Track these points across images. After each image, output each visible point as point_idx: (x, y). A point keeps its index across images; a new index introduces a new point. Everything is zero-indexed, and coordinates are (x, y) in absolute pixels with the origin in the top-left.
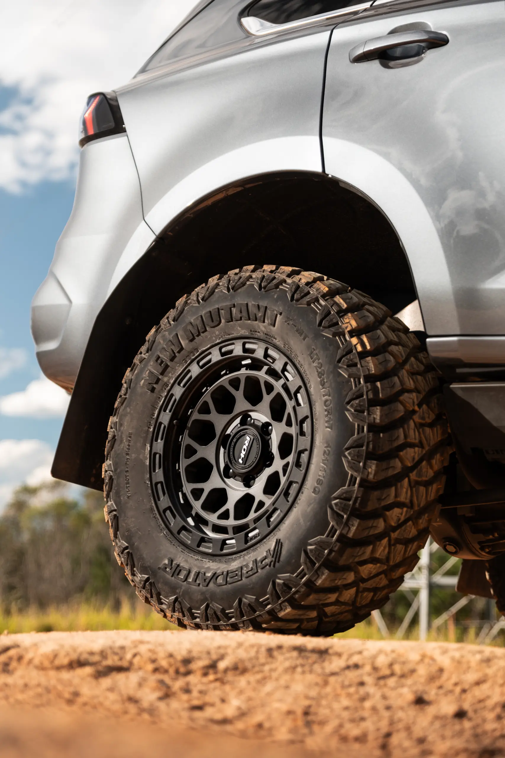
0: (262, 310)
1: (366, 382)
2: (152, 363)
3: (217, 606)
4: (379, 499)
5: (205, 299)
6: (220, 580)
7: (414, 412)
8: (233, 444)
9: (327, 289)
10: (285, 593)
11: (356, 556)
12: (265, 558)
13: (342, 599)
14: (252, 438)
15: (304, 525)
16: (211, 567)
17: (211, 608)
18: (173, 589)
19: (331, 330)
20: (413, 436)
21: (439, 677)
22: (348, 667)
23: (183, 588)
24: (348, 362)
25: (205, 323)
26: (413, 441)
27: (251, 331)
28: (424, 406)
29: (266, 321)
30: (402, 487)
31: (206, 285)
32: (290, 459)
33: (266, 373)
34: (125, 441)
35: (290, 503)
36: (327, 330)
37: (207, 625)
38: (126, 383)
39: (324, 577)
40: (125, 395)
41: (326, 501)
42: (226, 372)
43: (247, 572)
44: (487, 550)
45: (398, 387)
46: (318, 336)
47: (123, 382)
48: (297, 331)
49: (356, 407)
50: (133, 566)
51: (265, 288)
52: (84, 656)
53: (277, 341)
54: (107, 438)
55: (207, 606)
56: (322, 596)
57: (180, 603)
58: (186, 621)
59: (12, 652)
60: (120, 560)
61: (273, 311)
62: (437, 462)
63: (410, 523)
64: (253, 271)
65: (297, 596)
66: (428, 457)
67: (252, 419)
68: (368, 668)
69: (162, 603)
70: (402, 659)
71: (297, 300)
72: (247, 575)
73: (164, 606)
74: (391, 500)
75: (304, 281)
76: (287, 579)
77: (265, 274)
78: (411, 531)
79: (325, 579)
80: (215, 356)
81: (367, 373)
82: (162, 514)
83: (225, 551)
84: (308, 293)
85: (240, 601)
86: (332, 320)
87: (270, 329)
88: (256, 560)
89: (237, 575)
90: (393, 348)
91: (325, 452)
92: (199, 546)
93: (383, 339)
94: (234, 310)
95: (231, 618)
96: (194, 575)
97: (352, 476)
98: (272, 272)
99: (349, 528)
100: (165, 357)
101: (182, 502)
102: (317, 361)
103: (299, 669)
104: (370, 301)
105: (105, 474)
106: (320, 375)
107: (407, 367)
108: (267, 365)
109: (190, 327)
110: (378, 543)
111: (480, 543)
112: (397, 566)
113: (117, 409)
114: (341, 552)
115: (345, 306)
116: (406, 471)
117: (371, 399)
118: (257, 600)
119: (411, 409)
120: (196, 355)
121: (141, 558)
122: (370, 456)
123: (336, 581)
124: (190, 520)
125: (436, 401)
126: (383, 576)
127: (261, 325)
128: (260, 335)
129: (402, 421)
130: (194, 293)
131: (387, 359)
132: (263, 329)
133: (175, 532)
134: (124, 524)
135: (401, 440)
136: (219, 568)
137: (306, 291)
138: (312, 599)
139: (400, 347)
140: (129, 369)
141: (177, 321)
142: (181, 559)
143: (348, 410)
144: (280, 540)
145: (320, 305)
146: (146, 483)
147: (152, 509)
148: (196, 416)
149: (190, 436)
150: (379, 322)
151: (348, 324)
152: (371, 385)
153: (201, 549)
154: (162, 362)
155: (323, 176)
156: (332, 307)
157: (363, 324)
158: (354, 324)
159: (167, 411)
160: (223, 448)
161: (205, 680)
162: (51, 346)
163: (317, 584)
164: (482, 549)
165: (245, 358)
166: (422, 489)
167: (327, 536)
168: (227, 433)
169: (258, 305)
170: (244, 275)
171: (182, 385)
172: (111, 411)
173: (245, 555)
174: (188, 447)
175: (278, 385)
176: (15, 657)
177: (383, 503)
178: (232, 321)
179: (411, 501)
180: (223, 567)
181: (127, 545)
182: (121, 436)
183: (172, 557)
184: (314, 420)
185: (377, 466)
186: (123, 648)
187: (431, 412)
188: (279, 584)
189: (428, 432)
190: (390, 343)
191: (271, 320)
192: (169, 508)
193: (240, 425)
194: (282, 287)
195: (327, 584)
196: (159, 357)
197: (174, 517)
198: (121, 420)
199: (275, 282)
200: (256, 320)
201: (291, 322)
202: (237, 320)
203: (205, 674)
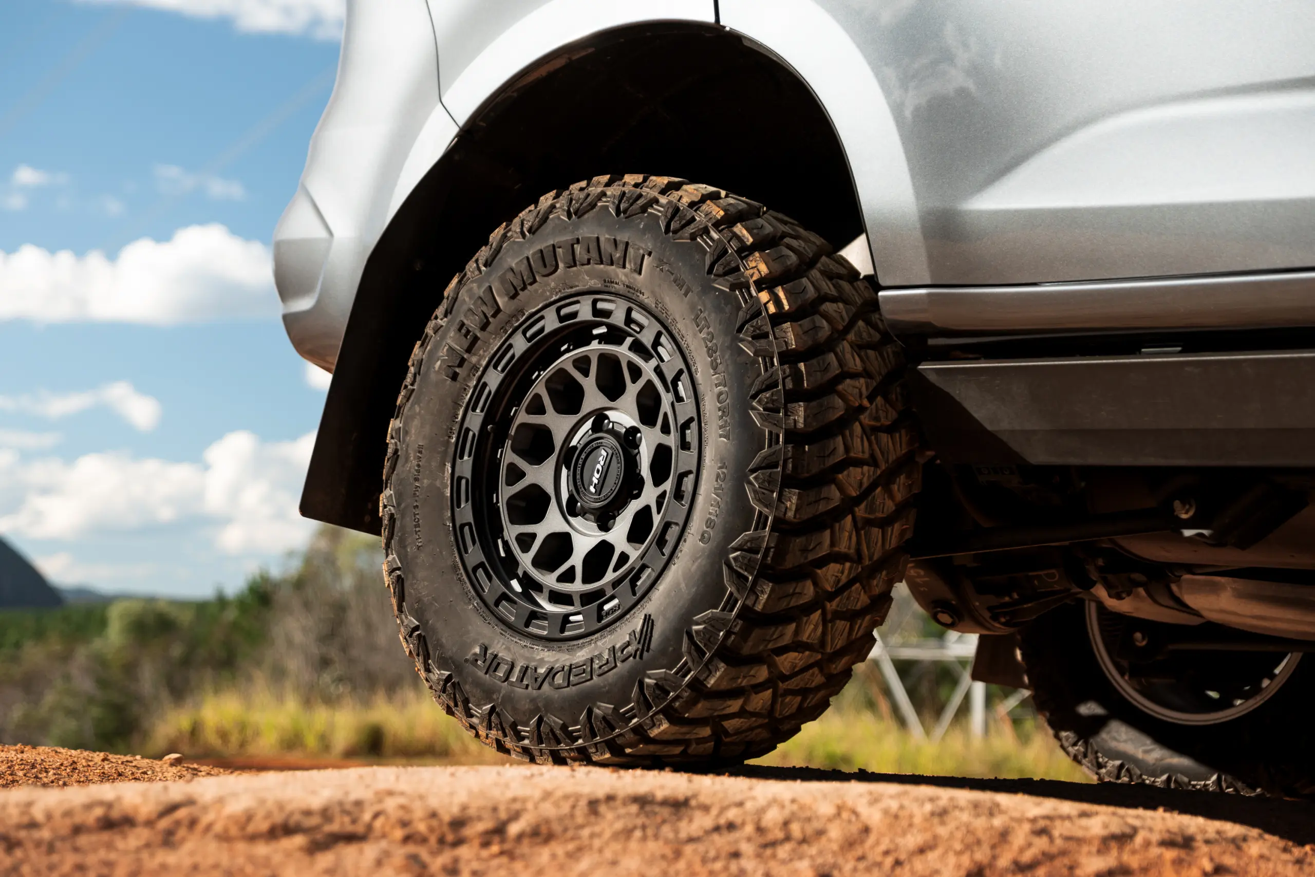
0: (621, 247)
1: (781, 363)
2: (452, 334)
3: (555, 720)
4: (805, 550)
5: (533, 230)
6: (559, 679)
7: (861, 409)
8: (580, 462)
9: (722, 213)
10: (657, 699)
11: (770, 641)
12: (628, 644)
13: (749, 708)
14: (610, 452)
15: (687, 592)
16: (546, 659)
17: (546, 722)
18: (488, 693)
19: (728, 281)
20: (860, 447)
21: (862, 842)
22: (717, 829)
23: (503, 692)
24: (754, 331)
25: (534, 271)
26: (860, 455)
27: (605, 281)
28: (879, 400)
29: (627, 265)
30: (842, 529)
31: (536, 207)
32: (668, 486)
33: (630, 349)
34: (412, 458)
35: (666, 557)
36: (720, 280)
37: (541, 750)
38: (413, 365)
39: (718, 674)
40: (412, 384)
41: (719, 555)
42: (569, 347)
43: (600, 667)
44: (1003, 620)
45: (835, 369)
46: (707, 289)
47: (410, 364)
48: (675, 281)
49: (767, 403)
50: (427, 657)
51: (625, 212)
52: (297, 817)
53: (645, 297)
54: (386, 455)
55: (540, 720)
56: (717, 704)
57: (498, 715)
58: (509, 743)
59: (181, 813)
60: (408, 647)
61: (638, 249)
62: (900, 489)
63: (858, 585)
64: (608, 184)
65: (677, 704)
66: (885, 480)
67: (610, 422)
68: (749, 829)
69: (472, 716)
70: (808, 814)
71: (675, 232)
72: (601, 671)
73: (475, 720)
74: (825, 550)
75: (686, 200)
76: (661, 678)
77: (626, 189)
78: (859, 598)
79: (721, 678)
80: (551, 323)
81: (784, 348)
82: (471, 574)
83: (567, 634)
84: (693, 220)
85: (590, 712)
86: (729, 263)
87: (635, 279)
88: (614, 647)
89: (584, 671)
90: (828, 307)
91: (718, 476)
92: (527, 625)
93: (811, 293)
94: (578, 248)
95: (577, 739)
96: (520, 671)
97: (760, 513)
98: (636, 185)
99: (757, 597)
100: (472, 324)
101: (503, 554)
102: (705, 330)
103: (638, 834)
104: (794, 230)
105: (383, 510)
106: (711, 352)
107: (851, 336)
108: (631, 335)
109: (510, 276)
110: (805, 619)
111: (990, 609)
112: (839, 654)
113: (400, 407)
114: (744, 635)
115: (749, 240)
116: (849, 505)
117: (790, 390)
118: (616, 710)
119: (857, 404)
120: (521, 320)
121: (439, 645)
122: (788, 482)
123: (740, 681)
124: (515, 584)
125: (898, 390)
126: (816, 670)
127: (620, 271)
128: (620, 288)
129: (842, 425)
130: (517, 220)
131: (817, 324)
132: (623, 278)
133: (491, 602)
134: (412, 591)
135: (840, 454)
136: (557, 661)
137: (689, 217)
138: (701, 709)
139: (841, 305)
140: (419, 343)
141: (490, 266)
142: (499, 646)
143: (753, 408)
144: (650, 616)
145: (712, 239)
146: (445, 525)
147: (455, 567)
148: (523, 417)
149: (514, 450)
150: (806, 265)
151: (755, 270)
152: (790, 368)
153: (532, 629)
154: (468, 332)
155: (716, 29)
156: (729, 242)
157: (778, 268)
158: (764, 269)
159: (478, 411)
160: (566, 468)
161: (485, 853)
162: (304, 304)
163: (709, 686)
164: (995, 618)
165: (598, 325)
166: (876, 532)
167: (723, 609)
168: (571, 445)
169: (615, 240)
170: (593, 192)
171: (499, 369)
172: (392, 411)
173: (597, 639)
174: (512, 467)
175: (648, 368)
176: (186, 822)
177: (811, 557)
178: (575, 265)
179: (858, 551)
180: (563, 659)
181: (417, 623)
182: (407, 449)
183: (486, 642)
184: (703, 425)
185: (800, 497)
186: (359, 804)
187: (890, 409)
188: (649, 685)
189: (886, 440)
190: (823, 298)
191: (635, 264)
192: (481, 565)
193: (592, 431)
194: (653, 211)
195: (724, 686)
196: (463, 325)
197: (490, 578)
198: (405, 424)
199: (641, 202)
200: (612, 264)
201: (666, 268)
202: (583, 265)
203: (486, 844)
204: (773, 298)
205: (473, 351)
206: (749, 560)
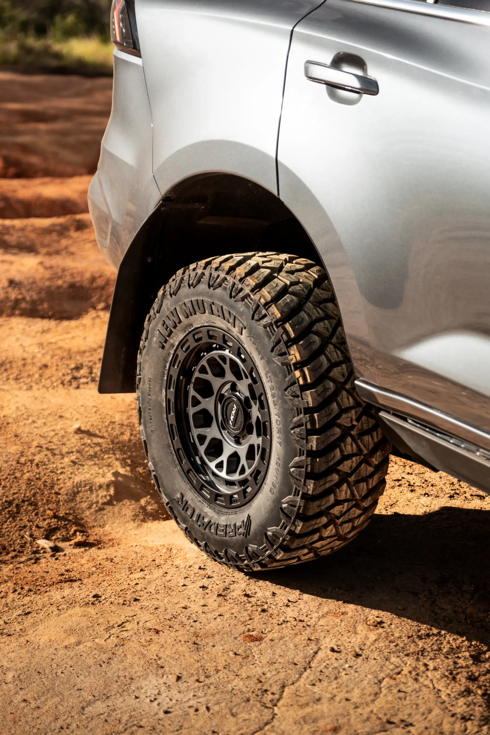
204: (302, 374)
205: (171, 337)
206: (291, 510)
